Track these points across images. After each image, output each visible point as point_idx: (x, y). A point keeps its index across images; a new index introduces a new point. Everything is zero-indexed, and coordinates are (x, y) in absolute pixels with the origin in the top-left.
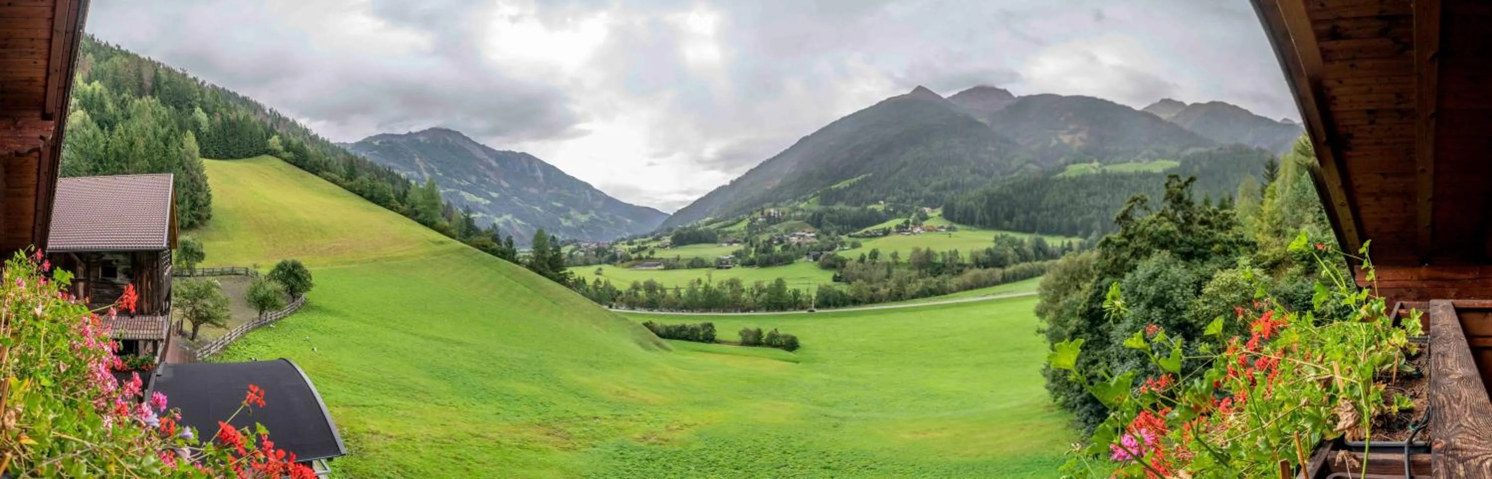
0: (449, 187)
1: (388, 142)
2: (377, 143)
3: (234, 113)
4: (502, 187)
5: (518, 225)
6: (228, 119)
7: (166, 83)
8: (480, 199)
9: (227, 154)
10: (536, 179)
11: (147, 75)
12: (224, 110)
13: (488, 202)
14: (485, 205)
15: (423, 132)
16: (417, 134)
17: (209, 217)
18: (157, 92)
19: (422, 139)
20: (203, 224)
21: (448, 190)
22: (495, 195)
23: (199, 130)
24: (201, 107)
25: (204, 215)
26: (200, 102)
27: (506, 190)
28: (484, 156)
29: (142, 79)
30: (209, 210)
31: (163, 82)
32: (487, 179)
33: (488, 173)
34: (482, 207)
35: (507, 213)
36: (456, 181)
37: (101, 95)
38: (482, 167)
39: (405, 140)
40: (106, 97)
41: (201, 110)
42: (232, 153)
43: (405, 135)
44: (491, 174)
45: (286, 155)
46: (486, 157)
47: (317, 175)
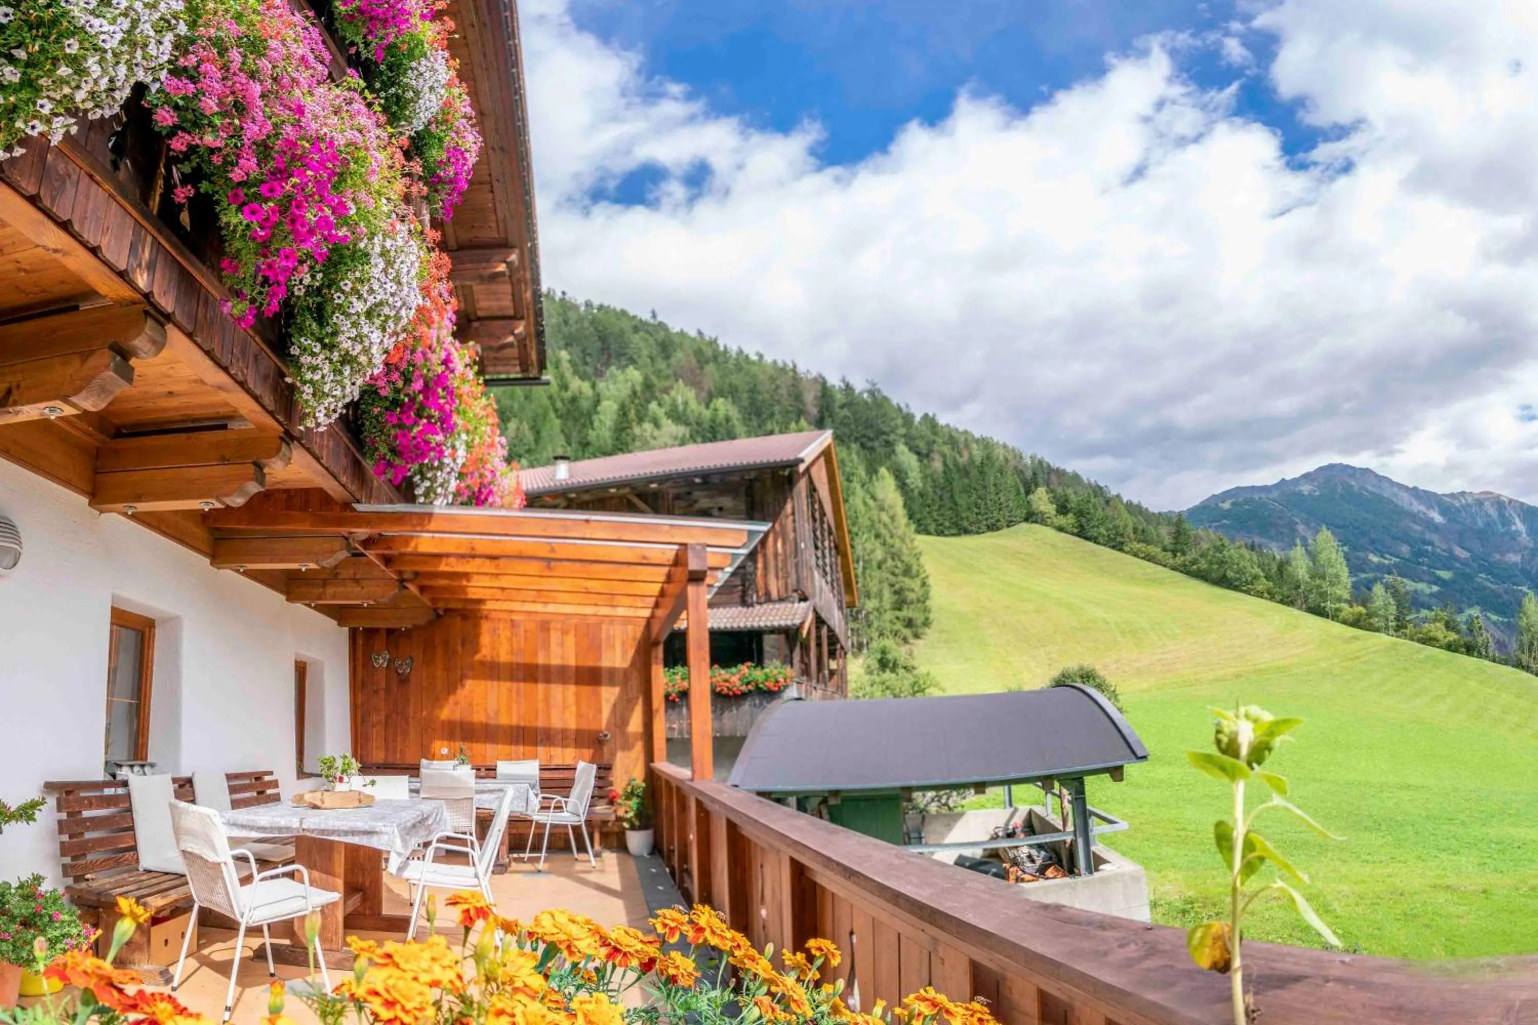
0: (1364, 571)
1: (1246, 502)
2: (1227, 505)
3: (966, 454)
4: (1457, 559)
5: (1495, 623)
6: (956, 464)
7: (842, 407)
8: (1421, 586)
9: (956, 524)
10: (1514, 536)
11: (810, 397)
12: (946, 449)
13: (1435, 588)
14: (1432, 595)
15: (1306, 477)
16: (1296, 481)
17: (926, 623)
18: (828, 421)
19: (1306, 488)
20: (917, 636)
21: (1363, 575)
22: (1445, 575)
23: (905, 484)
24: (906, 444)
25: (919, 618)
26: (904, 436)
27: (1465, 563)
28: (1417, 507)
29: (802, 402)
30: (926, 610)
31: (837, 404)
32: (1430, 548)
33: (1429, 536)
34: (1426, 599)
35: (1471, 606)
36: (1375, 559)
37: (728, 419)
38: (1416, 527)
39: (1275, 494)
40: (736, 422)
41: (906, 449)
42: (965, 524)
43: (1276, 486)
44: (1435, 538)
45: (1062, 520)
46: (1422, 508)
47: (1121, 550)
